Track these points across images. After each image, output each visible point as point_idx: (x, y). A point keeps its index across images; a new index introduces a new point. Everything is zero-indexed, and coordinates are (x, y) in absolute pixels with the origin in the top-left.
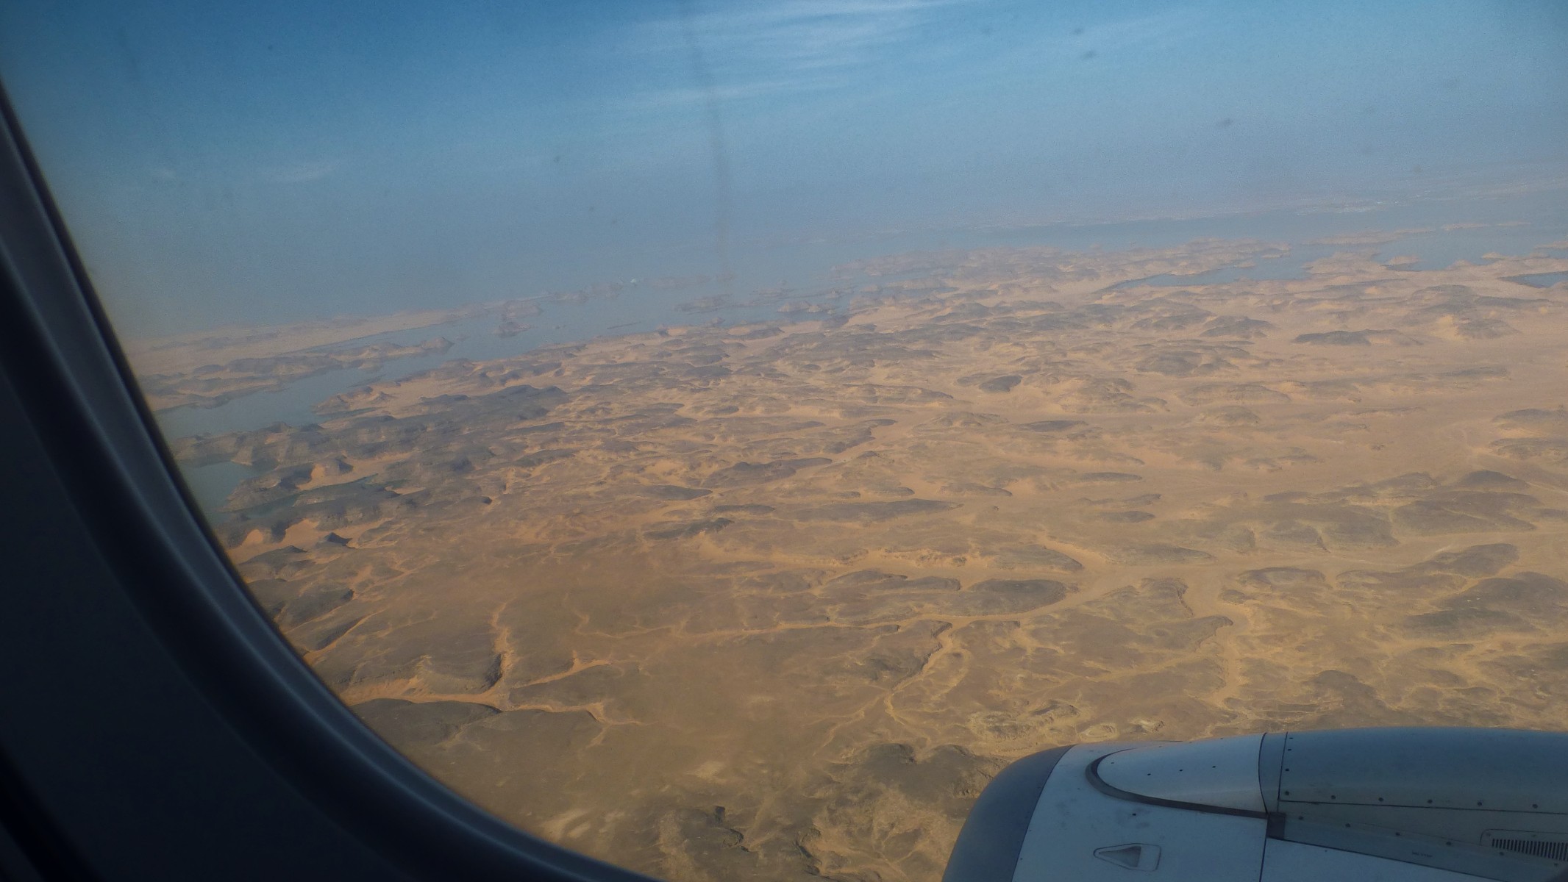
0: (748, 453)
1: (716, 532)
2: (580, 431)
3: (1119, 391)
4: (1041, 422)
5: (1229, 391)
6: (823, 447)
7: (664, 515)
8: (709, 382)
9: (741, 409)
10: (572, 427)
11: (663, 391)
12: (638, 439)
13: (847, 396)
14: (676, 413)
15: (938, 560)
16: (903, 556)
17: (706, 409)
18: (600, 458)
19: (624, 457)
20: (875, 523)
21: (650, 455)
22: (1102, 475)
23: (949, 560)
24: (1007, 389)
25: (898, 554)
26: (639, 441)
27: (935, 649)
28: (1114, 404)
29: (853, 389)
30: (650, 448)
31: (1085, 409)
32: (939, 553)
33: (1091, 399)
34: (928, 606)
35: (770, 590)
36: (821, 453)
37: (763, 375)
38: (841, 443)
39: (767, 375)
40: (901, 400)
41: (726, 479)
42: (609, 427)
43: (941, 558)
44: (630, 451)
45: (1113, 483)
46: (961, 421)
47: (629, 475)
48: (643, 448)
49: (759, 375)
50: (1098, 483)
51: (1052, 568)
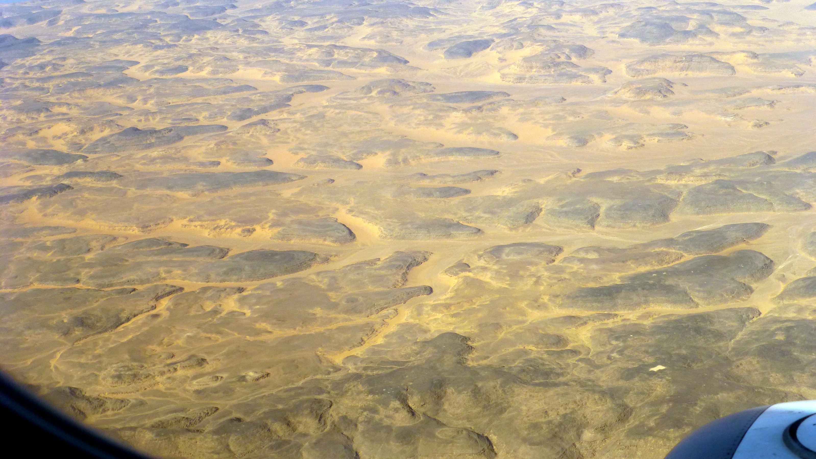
0: (151, 118)
1: (48, 198)
2: (16, 89)
3: (570, 59)
4: (458, 93)
5: (675, 62)
6: (229, 113)
7: (21, 180)
8: (181, 38)
9: (191, 68)
10: (12, 84)
11: (128, 47)
12: (61, 99)
13: (305, 57)
14: (126, 72)
15: (229, 230)
16: (201, 226)
17: (156, 68)
18: (9, 118)
19: (33, 118)
20: (206, 193)
21: (60, 117)
22: (461, 150)
23: (239, 230)
24: (469, 54)
25: (198, 223)
26: (62, 101)
27: (145, 310)
28: (552, 73)
29: (313, 50)
30: (64, 109)
31: (520, 78)
32: (233, 224)
33: (531, 68)
34: (177, 272)
35: (49, 254)
36: (225, 119)
37: (241, 32)
38: (249, 109)
39: (245, 31)
40: (353, 64)
41: (107, 145)
42: (46, 85)
43: (231, 229)
44: (42, 112)
45: (465, 158)
46: (379, 89)
47: (21, 137)
48: (56, 110)
49: (237, 31)
50: (452, 158)
51: (325, 240)
